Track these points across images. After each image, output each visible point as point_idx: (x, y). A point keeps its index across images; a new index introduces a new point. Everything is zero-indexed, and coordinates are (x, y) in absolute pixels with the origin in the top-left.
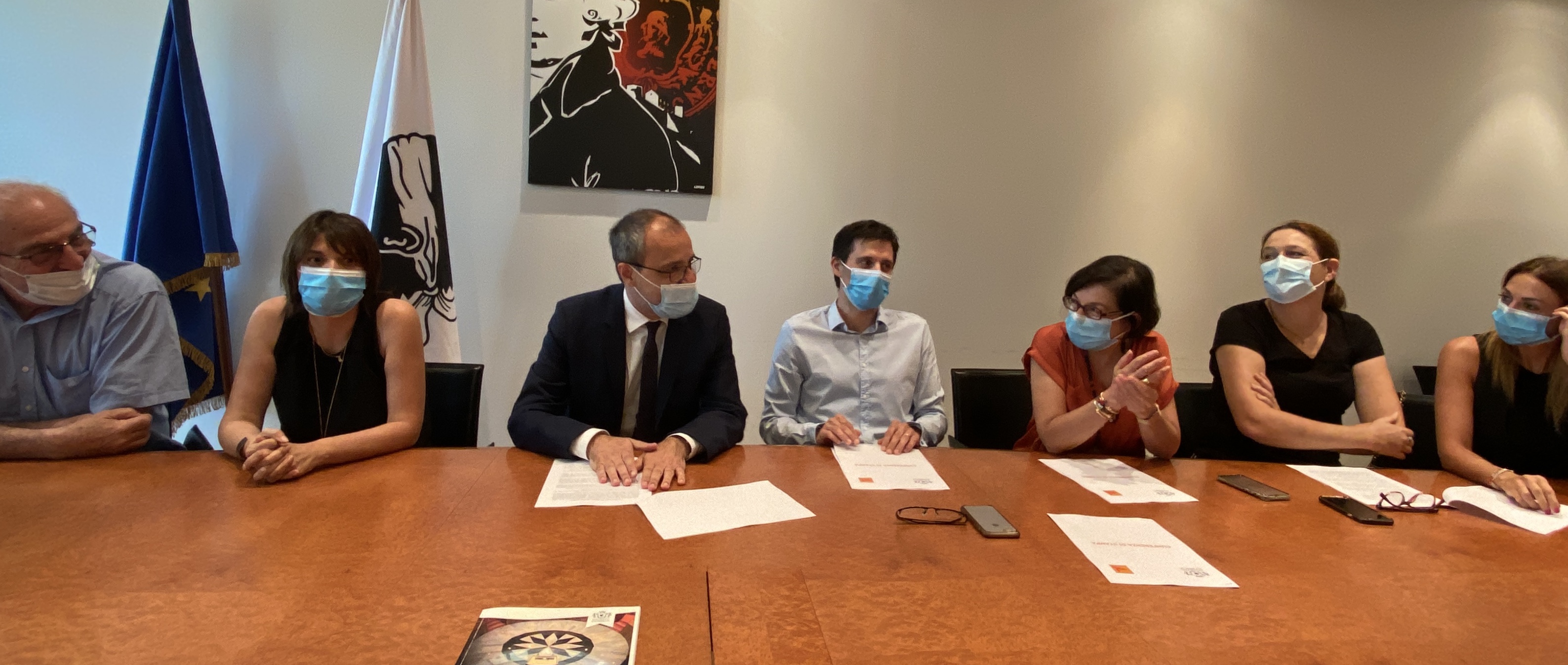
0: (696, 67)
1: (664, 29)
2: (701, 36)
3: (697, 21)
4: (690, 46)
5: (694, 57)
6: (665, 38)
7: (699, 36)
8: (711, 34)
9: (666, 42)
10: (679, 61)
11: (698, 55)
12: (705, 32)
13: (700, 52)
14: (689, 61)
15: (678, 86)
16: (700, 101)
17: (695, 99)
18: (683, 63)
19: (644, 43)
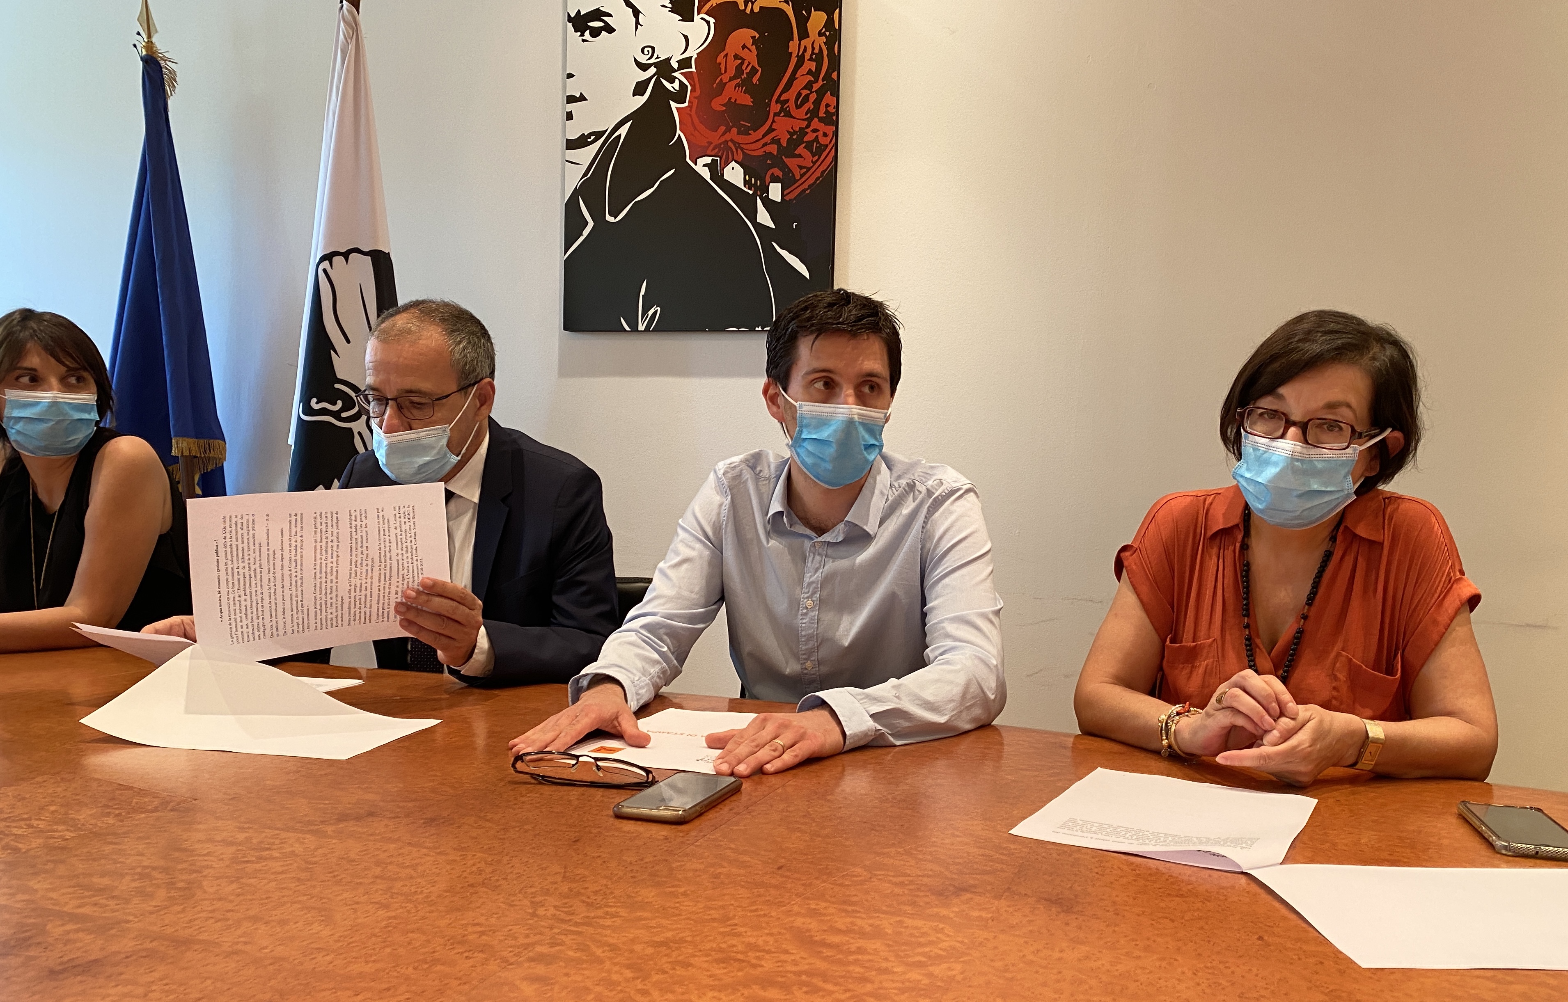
0: (802, 113)
1: (752, 57)
2: (811, 59)
3: (804, 34)
4: (793, 78)
5: (799, 94)
6: (754, 71)
7: (806, 60)
8: (825, 52)
9: (755, 80)
10: (775, 108)
11: (805, 92)
12: (817, 51)
13: (808, 87)
14: (792, 103)
15: (773, 149)
16: (809, 169)
17: (801, 167)
18: (782, 110)
19: (723, 85)
